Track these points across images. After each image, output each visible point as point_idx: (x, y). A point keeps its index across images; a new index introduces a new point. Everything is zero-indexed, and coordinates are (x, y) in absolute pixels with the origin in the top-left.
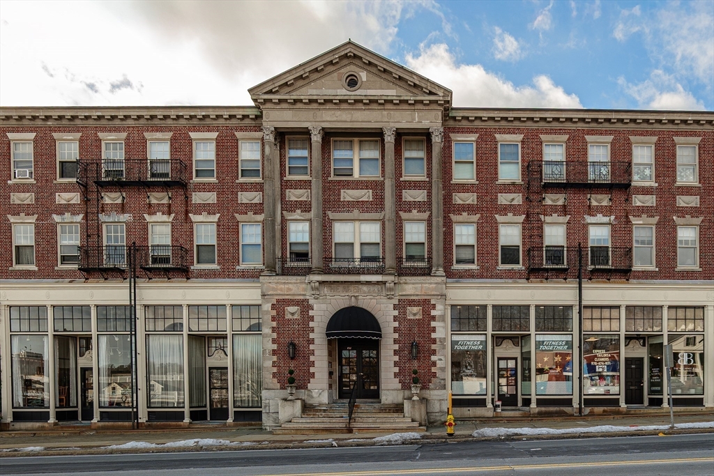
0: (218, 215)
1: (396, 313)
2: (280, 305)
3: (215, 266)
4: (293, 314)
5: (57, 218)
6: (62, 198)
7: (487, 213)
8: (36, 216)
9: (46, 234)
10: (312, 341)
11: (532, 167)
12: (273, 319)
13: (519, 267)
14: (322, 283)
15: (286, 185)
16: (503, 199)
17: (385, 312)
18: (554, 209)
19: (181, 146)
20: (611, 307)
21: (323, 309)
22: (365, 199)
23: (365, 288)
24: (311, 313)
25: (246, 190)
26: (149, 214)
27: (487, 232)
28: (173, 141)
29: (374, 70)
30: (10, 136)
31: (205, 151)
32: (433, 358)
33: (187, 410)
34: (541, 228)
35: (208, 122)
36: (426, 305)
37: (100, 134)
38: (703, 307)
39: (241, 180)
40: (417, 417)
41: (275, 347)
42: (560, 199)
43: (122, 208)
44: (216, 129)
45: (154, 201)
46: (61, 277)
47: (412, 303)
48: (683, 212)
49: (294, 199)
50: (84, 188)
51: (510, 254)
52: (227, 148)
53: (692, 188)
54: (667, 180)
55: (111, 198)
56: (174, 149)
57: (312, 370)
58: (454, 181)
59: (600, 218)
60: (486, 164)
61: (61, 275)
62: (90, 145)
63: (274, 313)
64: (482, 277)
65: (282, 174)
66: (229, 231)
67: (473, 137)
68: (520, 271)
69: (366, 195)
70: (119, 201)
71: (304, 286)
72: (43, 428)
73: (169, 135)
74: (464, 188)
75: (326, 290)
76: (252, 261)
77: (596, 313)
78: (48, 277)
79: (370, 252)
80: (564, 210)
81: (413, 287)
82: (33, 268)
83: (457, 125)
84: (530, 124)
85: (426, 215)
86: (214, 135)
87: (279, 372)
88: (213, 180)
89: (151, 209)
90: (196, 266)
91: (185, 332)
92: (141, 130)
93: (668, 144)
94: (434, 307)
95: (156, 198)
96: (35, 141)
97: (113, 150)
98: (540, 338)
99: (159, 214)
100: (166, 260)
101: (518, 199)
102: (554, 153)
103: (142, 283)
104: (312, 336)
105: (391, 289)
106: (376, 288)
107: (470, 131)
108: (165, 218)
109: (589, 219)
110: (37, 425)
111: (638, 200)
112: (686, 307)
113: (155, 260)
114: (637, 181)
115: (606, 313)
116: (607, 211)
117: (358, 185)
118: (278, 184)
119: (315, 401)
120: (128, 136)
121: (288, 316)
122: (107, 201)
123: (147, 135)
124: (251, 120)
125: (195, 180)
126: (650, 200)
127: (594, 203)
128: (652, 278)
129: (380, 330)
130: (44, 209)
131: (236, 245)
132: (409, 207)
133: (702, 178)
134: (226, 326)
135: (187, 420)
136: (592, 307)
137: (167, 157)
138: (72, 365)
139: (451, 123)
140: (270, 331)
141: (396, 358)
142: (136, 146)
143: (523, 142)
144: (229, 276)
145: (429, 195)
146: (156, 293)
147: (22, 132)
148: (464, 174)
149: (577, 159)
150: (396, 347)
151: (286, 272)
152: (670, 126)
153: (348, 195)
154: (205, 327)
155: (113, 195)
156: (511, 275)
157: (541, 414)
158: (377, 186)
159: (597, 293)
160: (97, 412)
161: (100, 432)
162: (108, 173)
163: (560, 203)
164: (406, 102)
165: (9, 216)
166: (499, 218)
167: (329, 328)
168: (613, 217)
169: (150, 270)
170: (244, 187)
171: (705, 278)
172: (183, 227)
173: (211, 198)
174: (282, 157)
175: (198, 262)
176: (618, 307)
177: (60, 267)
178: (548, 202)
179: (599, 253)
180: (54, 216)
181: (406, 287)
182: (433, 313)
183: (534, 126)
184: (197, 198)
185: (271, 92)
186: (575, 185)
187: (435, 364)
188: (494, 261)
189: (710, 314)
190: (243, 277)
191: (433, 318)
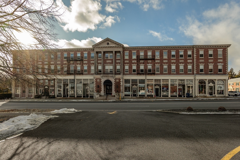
0: (88, 65)
1: (115, 81)
2: (96, 79)
3: (87, 73)
4: (98, 81)
5: (64, 66)
6: (64, 62)
7: (130, 64)
10: (101, 85)
11: (138, 56)
12: (95, 81)
15: (98, 60)
16: (133, 61)
17: (113, 80)
18: (142, 63)
19: (82, 54)
20: (152, 80)
21: (103, 80)
23: (110, 77)
24: (101, 81)
25: (92, 61)
26: (77, 65)
27: (130, 67)
28: (81, 53)
30: (57, 53)
31: (86, 54)
32: (121, 88)
33: (82, 96)
34: (139, 66)
35: (86, 50)
36: (119, 79)
37: (70, 53)
38: (168, 80)
39: (91, 59)
40: (117, 98)
41: (96, 86)
42: (143, 61)
43: (73, 64)
44: (87, 51)
45: (78, 63)
46: (64, 75)
47: (117, 79)
48: (164, 63)
49: (99, 62)
50: (67, 61)
51: (134, 71)
52: (89, 54)
53: (166, 59)
54: (162, 58)
55: (71, 62)
56: (81, 55)
57: (101, 90)
58: (125, 59)
59: (150, 64)
60: (130, 56)
62: (69, 54)
63: (96, 81)
64: (129, 74)
65: (97, 58)
67: (128, 51)
68: (136, 73)
69: (110, 61)
70: (73, 63)
71: (100, 76)
72: (61, 98)
73: (80, 52)
74: (127, 60)
75: (103, 77)
76: (93, 72)
78: (62, 75)
80: (143, 63)
81: (117, 76)
82: (60, 73)
83: (125, 49)
84: (137, 49)
86: (87, 52)
87: (96, 90)
88: (87, 59)
89: (77, 64)
90: (84, 73)
91: (82, 83)
93: (162, 51)
94: (121, 80)
96: (61, 54)
97: (72, 55)
98: (139, 85)
99: (79, 65)
100: (80, 72)
101: (136, 61)
102: (142, 54)
103: (76, 75)
104: (101, 84)
105: (114, 77)
106: (111, 77)
107: (128, 50)
108: (80, 65)
109: (148, 65)
110: (60, 97)
111: (156, 61)
112: (165, 80)
113: (78, 72)
114: (156, 58)
115: (151, 81)
117: (109, 60)
118: (97, 60)
119: (102, 95)
123: (77, 52)
124: (93, 50)
125: (84, 59)
126: (159, 61)
127: (149, 62)
128: (159, 74)
129: (112, 83)
130: (62, 64)
131: (90, 69)
132: (117, 63)
133: (168, 57)
134: (89, 82)
135: (82, 97)
136: (148, 80)
137: (80, 56)
138: (65, 88)
139: (124, 49)
140: (95, 83)
141: (115, 88)
142: (75, 54)
143: (136, 52)
144: (89, 75)
145: (121, 61)
146: (78, 77)
147: (59, 52)
148: (127, 57)
149: (146, 55)
150: (115, 86)
151: (98, 74)
152: (162, 48)
153: (108, 61)
154: (85, 82)
156: (134, 74)
157: (139, 98)
158: (112, 60)
160: (69, 95)
161: (69, 99)
162: (71, 58)
163: (143, 62)
164: (116, 47)
165: (57, 65)
166: (132, 65)
167: (104, 83)
168: (152, 64)
169: (77, 73)
170: (92, 60)
171: (168, 75)
172: (82, 67)
173: (86, 62)
174: (97, 55)
175: (84, 72)
176: (153, 80)
177: (64, 73)
178: (141, 62)
179: (150, 70)
182: (121, 81)
183: (138, 49)
184: (84, 62)
185: (95, 46)
186: (146, 59)
187: (121, 89)
188: (132, 72)
189: (170, 81)
190: (91, 74)
191: (121, 82)
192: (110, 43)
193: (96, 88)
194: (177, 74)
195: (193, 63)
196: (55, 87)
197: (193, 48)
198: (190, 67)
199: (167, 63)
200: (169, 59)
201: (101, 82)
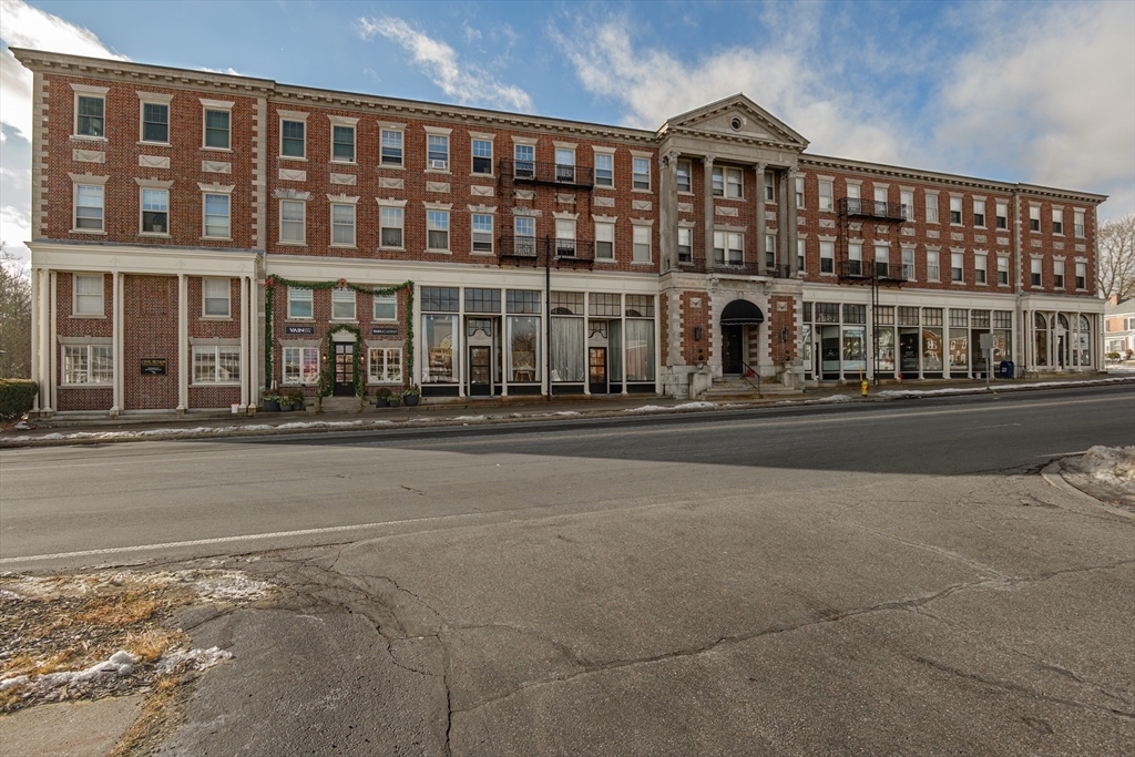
0: (616, 218)
1: (770, 306)
2: (686, 296)
3: (613, 261)
4: (696, 304)
5: (471, 208)
6: (477, 190)
7: (813, 232)
8: (451, 205)
9: (461, 222)
10: (710, 326)
11: (841, 202)
12: (681, 307)
13: (833, 275)
14: (722, 280)
16: (823, 223)
17: (763, 303)
18: (855, 233)
19: (585, 155)
20: (888, 307)
21: (718, 302)
22: (733, 215)
23: (748, 286)
24: (710, 303)
25: (639, 199)
26: (557, 211)
27: (813, 247)
28: (578, 150)
29: (753, 117)
30: (427, 128)
31: (604, 161)
32: (795, 341)
34: (846, 247)
36: (790, 300)
37: (513, 138)
38: (941, 309)
39: (634, 190)
41: (682, 330)
42: (858, 227)
43: (533, 204)
44: (615, 145)
45: (561, 201)
46: (475, 262)
47: (781, 299)
48: (930, 242)
49: (681, 210)
50: (498, 183)
51: (827, 266)
52: (623, 161)
53: (935, 225)
54: (921, 218)
55: (522, 195)
56: (578, 158)
57: (710, 349)
59: (882, 242)
60: (811, 196)
61: (475, 260)
62: (503, 146)
63: (682, 302)
64: (810, 281)
66: (624, 232)
67: (803, 175)
68: (834, 278)
69: (734, 212)
70: (530, 198)
71: (704, 281)
73: (575, 146)
75: (720, 286)
76: (641, 257)
77: (885, 310)
78: (462, 261)
79: (734, 258)
80: (861, 235)
81: (782, 286)
82: (448, 251)
84: (839, 169)
85: (775, 232)
86: (613, 150)
87: (685, 351)
88: (612, 187)
89: (559, 208)
90: (597, 260)
91: (587, 315)
92: (550, 138)
93: (921, 193)
94: (795, 302)
95: (563, 199)
96: (452, 136)
97: (524, 150)
98: (846, 328)
99: (566, 212)
100: (571, 252)
101: (831, 224)
102: (853, 192)
104: (710, 322)
105: (769, 288)
106: (756, 286)
107: (801, 170)
108: (571, 216)
109: (876, 243)
111: (904, 232)
112: (931, 309)
116: (887, 238)
117: (727, 203)
120: (539, 142)
121: (692, 306)
122: (519, 196)
124: (653, 143)
125: (597, 186)
126: (912, 232)
127: (879, 231)
128: (914, 286)
129: (762, 318)
130: (459, 198)
131: (630, 243)
134: (621, 312)
135: (588, 393)
136: (883, 307)
137: (573, 164)
140: (678, 317)
141: (770, 341)
142: (546, 153)
143: (833, 182)
144: (624, 270)
145: (778, 216)
146: (565, 281)
147: (439, 126)
149: (867, 199)
150: (770, 332)
152: (923, 181)
153: (721, 211)
155: (525, 192)
156: (828, 280)
158: (741, 205)
159: (888, 297)
160: (506, 386)
162: (519, 172)
163: (858, 229)
164: (777, 145)
165: (424, 203)
166: (820, 237)
167: (722, 317)
168: (890, 242)
170: (638, 196)
172: (586, 225)
173: (610, 202)
175: (598, 256)
176: (893, 307)
177: (473, 253)
178: (850, 228)
179: (881, 267)
180: (469, 206)
181: (779, 286)
182: (795, 307)
183: (843, 171)
184: (599, 201)
185: (682, 124)
186: (868, 218)
187: (795, 346)
188: (817, 269)
189: (947, 314)
190: (636, 270)
191: (795, 311)
192: (744, 121)
193: (682, 339)
194: (967, 288)
195: (1011, 248)
196: (410, 335)
197: (1010, 194)
198: (1002, 264)
199: (937, 242)
200: (944, 228)
201: (710, 313)
